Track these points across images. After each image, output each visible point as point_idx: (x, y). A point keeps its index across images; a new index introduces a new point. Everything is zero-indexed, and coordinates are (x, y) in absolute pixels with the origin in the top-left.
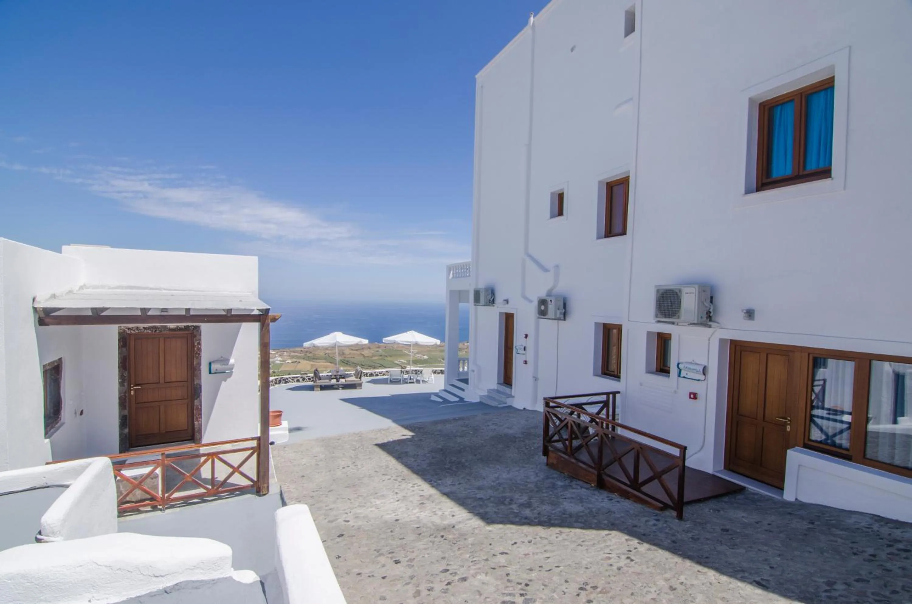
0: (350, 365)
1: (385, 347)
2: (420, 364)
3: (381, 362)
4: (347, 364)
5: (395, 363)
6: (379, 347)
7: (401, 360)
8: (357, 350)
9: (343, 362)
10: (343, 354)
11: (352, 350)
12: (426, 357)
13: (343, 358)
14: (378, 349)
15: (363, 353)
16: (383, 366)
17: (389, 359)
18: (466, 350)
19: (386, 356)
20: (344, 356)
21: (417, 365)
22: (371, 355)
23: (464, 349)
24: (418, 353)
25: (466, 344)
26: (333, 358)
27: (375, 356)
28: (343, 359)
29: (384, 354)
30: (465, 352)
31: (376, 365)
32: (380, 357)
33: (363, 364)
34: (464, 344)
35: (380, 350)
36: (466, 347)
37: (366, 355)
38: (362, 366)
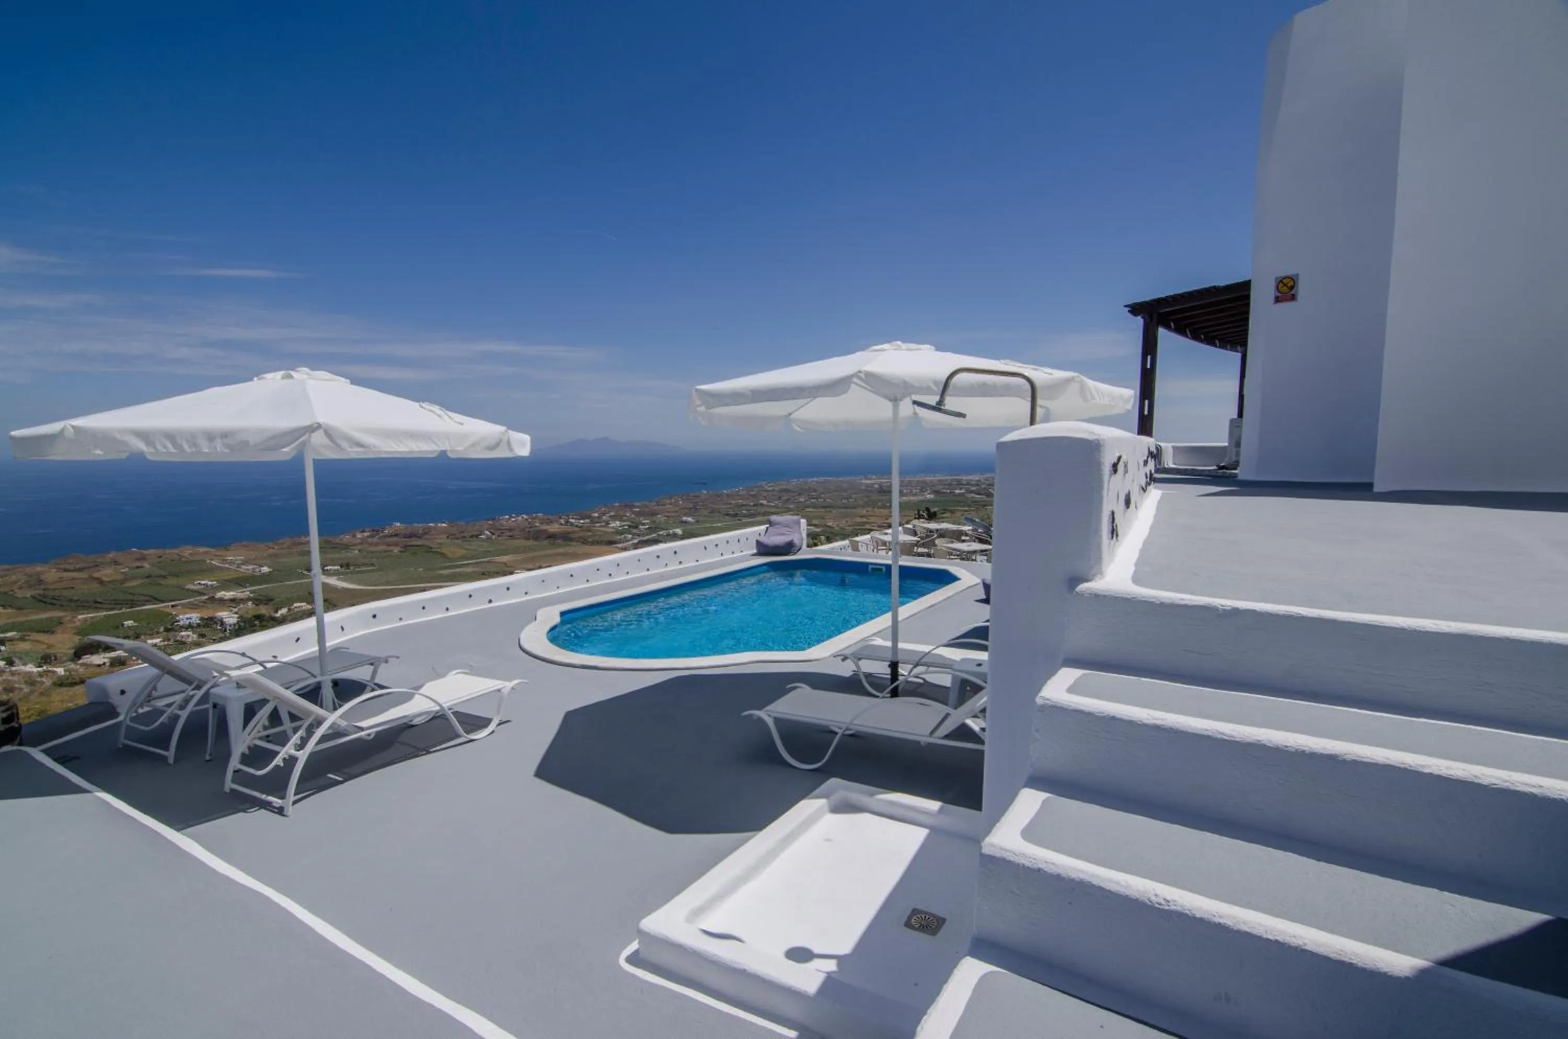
0: (62, 606)
1: (160, 557)
2: (251, 585)
3: (152, 591)
4: (53, 604)
5: (188, 590)
6: (143, 558)
7: (203, 582)
8: (80, 570)
9: (40, 601)
10: (40, 582)
11: (66, 570)
12: (265, 569)
13: (41, 592)
14: (138, 564)
15: (96, 575)
16: (155, 598)
17: (172, 581)
18: (360, 547)
19: (164, 577)
20: (43, 587)
21: (246, 587)
22: (119, 577)
23: (354, 545)
24: (245, 562)
25: (359, 536)
26: (11, 593)
27: (133, 578)
28: (40, 595)
29: (156, 571)
30: (356, 552)
31: (136, 598)
32: (147, 580)
33: (99, 600)
34: (354, 536)
35: (147, 565)
36: (359, 541)
37: (105, 579)
38: (96, 605)
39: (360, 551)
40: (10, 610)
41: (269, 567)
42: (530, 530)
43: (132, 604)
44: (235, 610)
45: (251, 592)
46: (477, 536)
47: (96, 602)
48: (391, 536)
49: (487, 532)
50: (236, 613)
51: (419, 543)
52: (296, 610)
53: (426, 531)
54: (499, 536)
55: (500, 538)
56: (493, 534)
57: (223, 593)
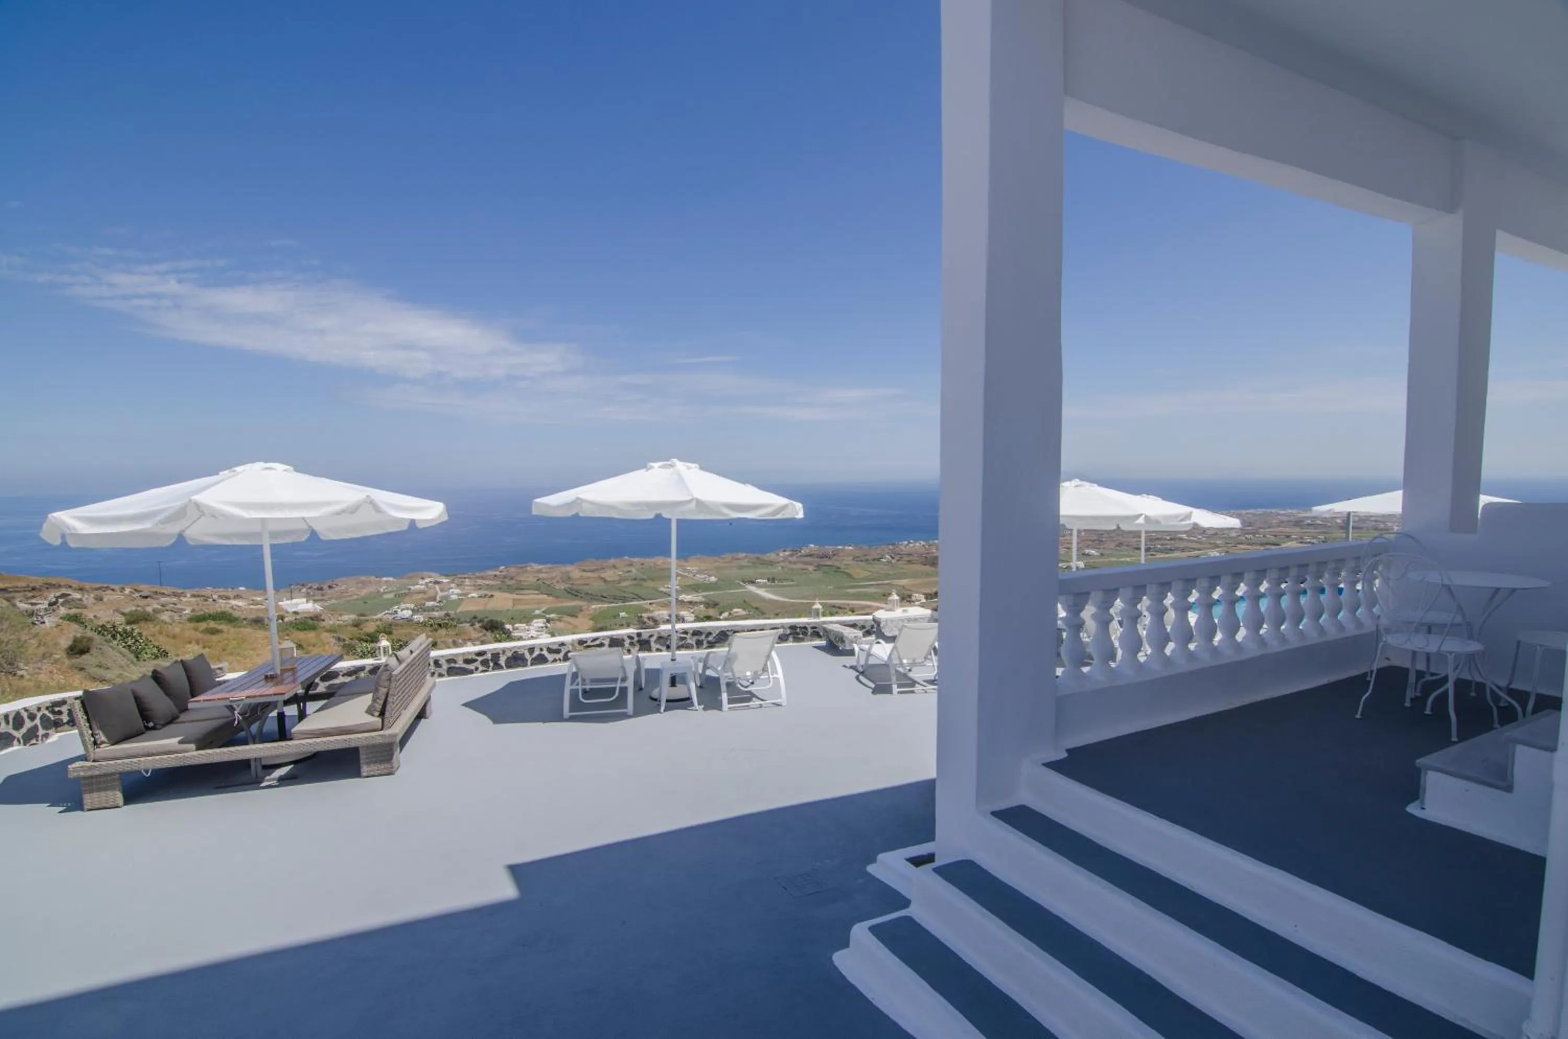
0: (582, 597)
1: (642, 564)
2: (703, 591)
3: (638, 591)
4: (577, 596)
5: (661, 592)
6: (631, 565)
8: (592, 571)
9: (569, 592)
10: (569, 578)
11: (584, 571)
12: (713, 579)
13: (569, 586)
14: (629, 569)
15: (603, 575)
16: (640, 597)
17: (650, 584)
18: (782, 564)
19: (644, 580)
20: (571, 582)
21: (699, 593)
22: (617, 578)
23: (778, 563)
24: (700, 572)
25: (781, 554)
26: (552, 585)
27: (626, 580)
28: (569, 588)
29: (640, 576)
30: (780, 568)
31: (626, 595)
32: (634, 582)
33: (605, 595)
34: (778, 555)
35: (633, 570)
36: (782, 559)
37: (608, 579)
38: (602, 598)
39: (782, 567)
40: (551, 598)
41: (716, 577)
42: (928, 556)
43: (624, 599)
44: (692, 611)
45: (704, 597)
46: (879, 560)
47: (602, 596)
48: (807, 556)
49: (888, 556)
50: (693, 613)
51: (829, 563)
52: (735, 614)
53: (835, 552)
54: (898, 560)
55: (900, 562)
56: (893, 558)
57: (684, 596)
